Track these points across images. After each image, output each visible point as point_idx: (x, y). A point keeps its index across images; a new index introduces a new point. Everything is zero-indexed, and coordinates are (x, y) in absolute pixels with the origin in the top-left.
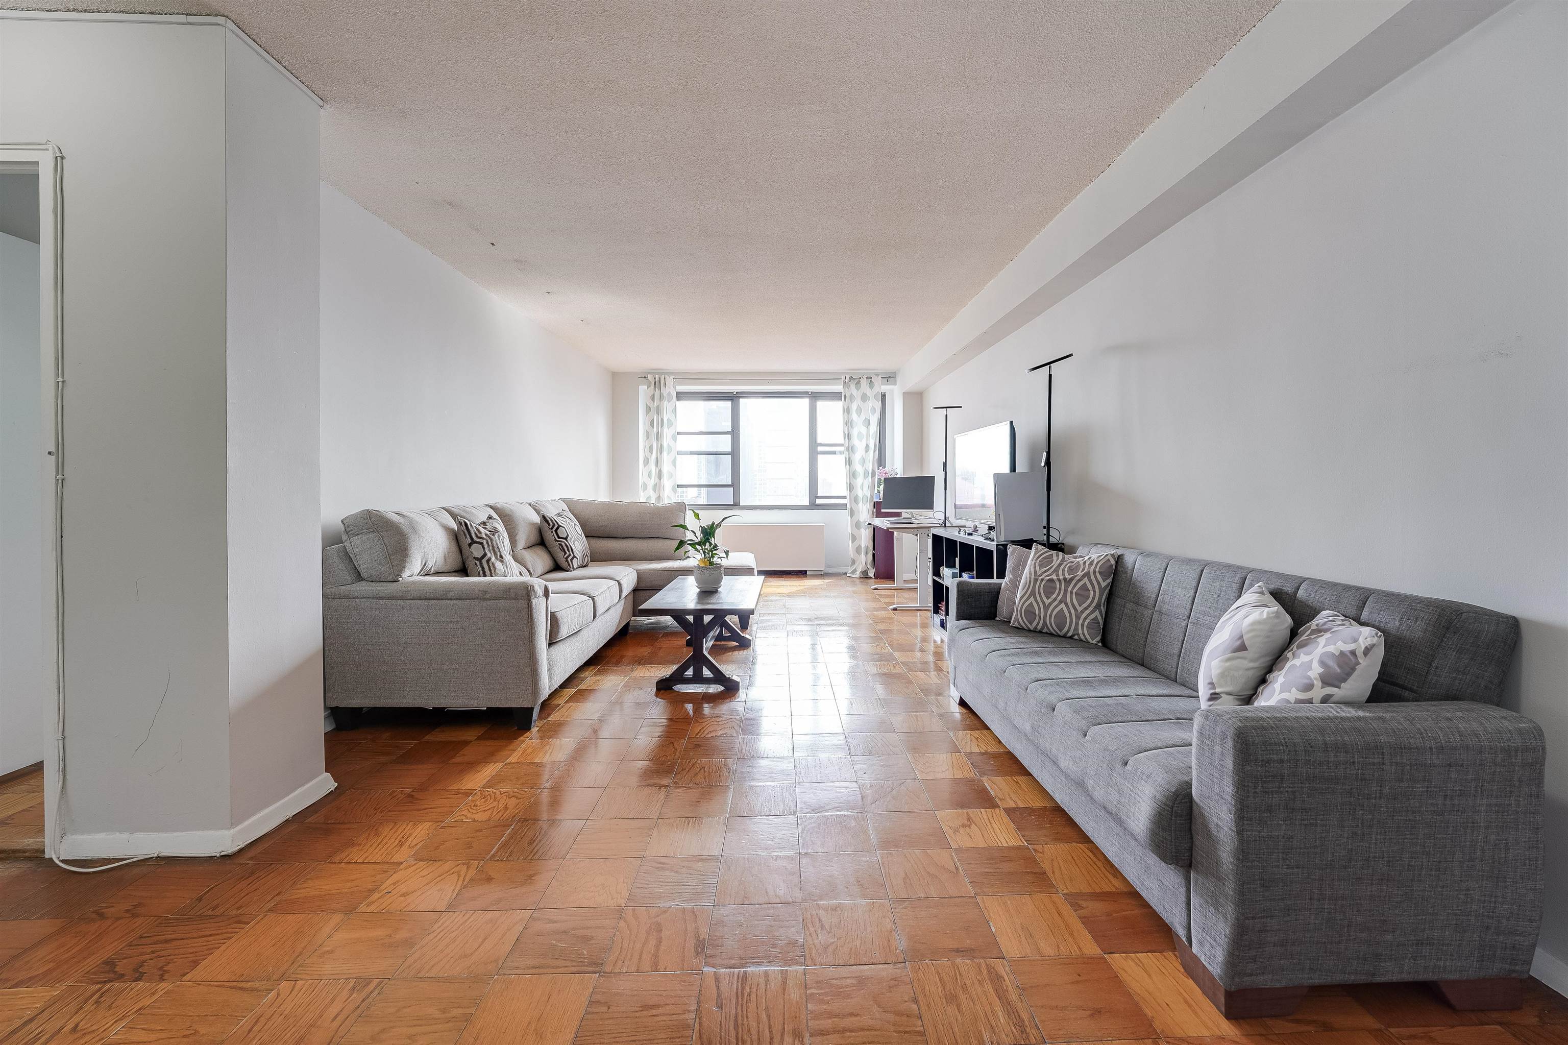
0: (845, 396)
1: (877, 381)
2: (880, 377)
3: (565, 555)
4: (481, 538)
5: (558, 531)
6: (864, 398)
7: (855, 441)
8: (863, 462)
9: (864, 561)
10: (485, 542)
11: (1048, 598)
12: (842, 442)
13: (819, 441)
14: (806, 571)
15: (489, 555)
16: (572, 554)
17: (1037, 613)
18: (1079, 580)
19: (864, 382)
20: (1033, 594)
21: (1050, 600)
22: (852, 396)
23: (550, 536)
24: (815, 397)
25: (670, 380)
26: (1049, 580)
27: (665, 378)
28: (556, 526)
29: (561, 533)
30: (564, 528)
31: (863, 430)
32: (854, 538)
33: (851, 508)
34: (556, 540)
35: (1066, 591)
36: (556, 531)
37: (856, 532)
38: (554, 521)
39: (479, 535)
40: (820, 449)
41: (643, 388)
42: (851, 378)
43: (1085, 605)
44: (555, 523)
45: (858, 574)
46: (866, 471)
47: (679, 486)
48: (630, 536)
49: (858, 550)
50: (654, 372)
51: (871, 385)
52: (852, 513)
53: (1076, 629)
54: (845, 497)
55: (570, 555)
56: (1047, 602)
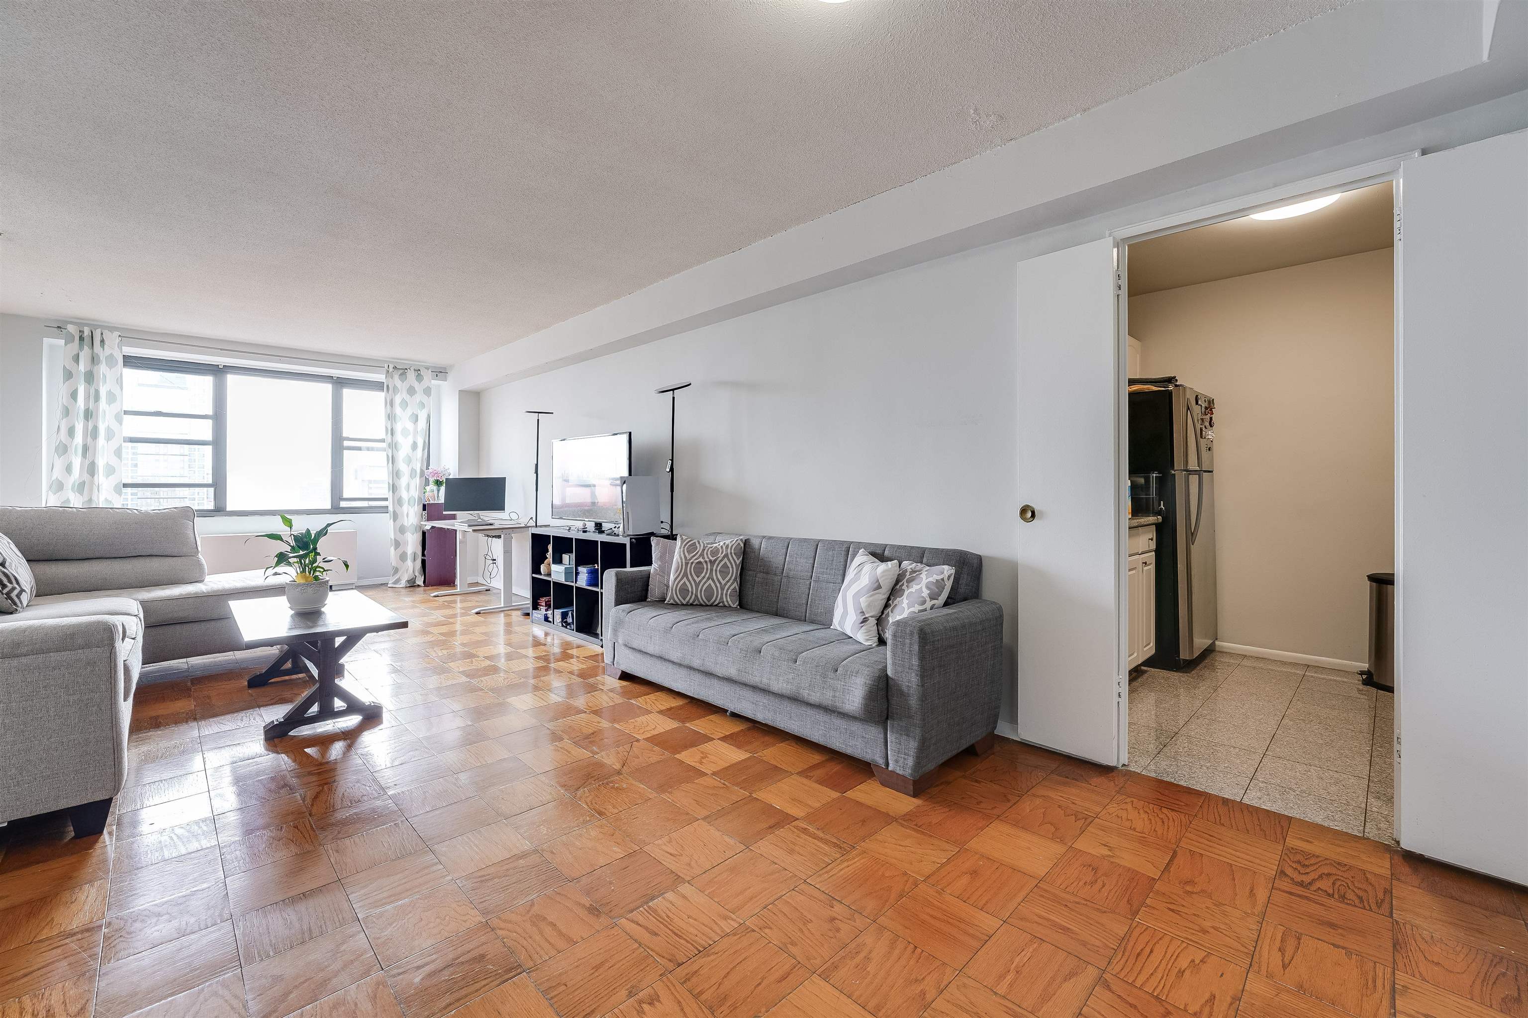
0: (388, 386)
1: (427, 375)
2: (430, 371)
3: (4, 589)
6: (411, 391)
7: (399, 437)
8: (409, 460)
9: (412, 568)
11: (698, 577)
12: (382, 435)
13: (345, 435)
16: (17, 586)
17: (690, 590)
18: (721, 561)
19: (411, 375)
20: (685, 575)
21: (700, 578)
22: (395, 387)
24: (339, 383)
25: (112, 339)
26: (697, 563)
31: (410, 426)
32: (397, 544)
33: (394, 512)
35: (712, 570)
37: (400, 537)
40: (346, 443)
42: (395, 368)
43: (727, 579)
45: (403, 583)
46: (413, 471)
47: (124, 485)
48: (97, 555)
49: (403, 557)
50: (80, 323)
51: (419, 378)
52: (395, 517)
53: (722, 598)
54: (386, 499)
55: (14, 589)
56: (698, 580)
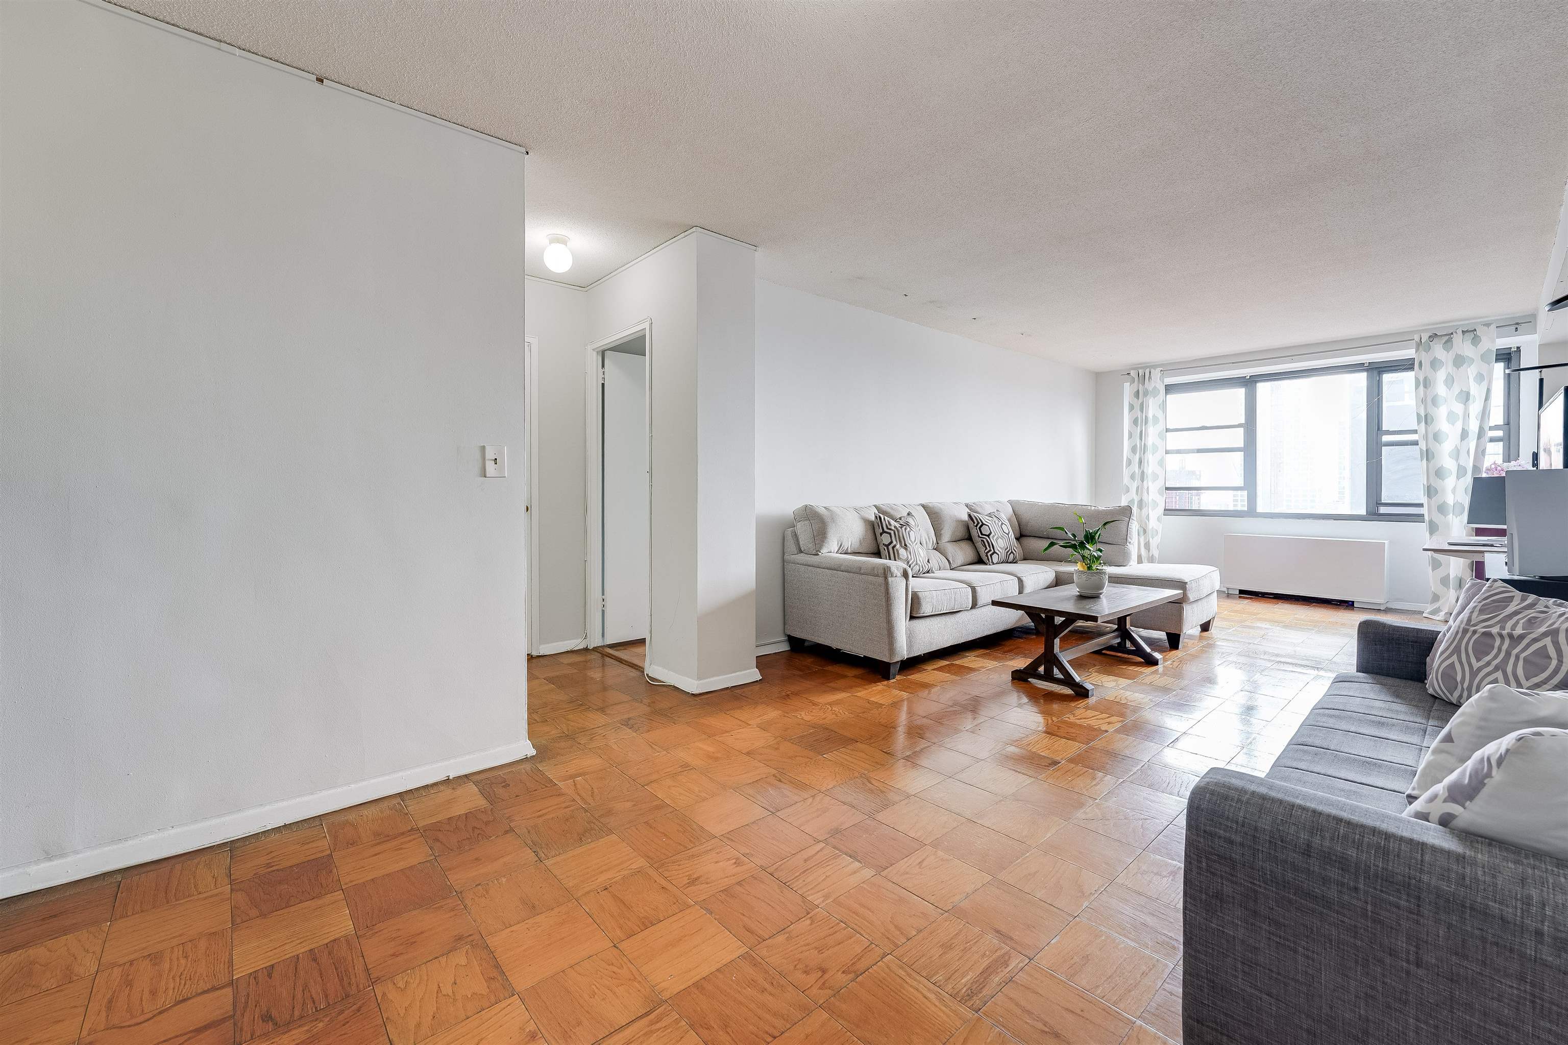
0: (1421, 362)
1: (1488, 334)
2: (1493, 327)
3: (986, 550)
4: (890, 529)
5: (981, 529)
6: (1459, 361)
7: (1443, 424)
10: (892, 532)
11: (1478, 660)
12: (1416, 427)
13: (1384, 428)
14: (1353, 602)
15: (894, 543)
16: (992, 549)
17: (1459, 678)
19: (1459, 338)
21: (1481, 663)
22: (1433, 361)
23: (975, 532)
24: (1376, 369)
25: (1156, 373)
26: (1484, 634)
27: (1150, 372)
28: (981, 524)
29: (985, 530)
30: (988, 526)
31: (1458, 408)
32: (1437, 563)
33: (1431, 521)
34: (979, 536)
35: (1508, 654)
36: (980, 528)
38: (979, 519)
39: (889, 527)
40: (1386, 438)
41: (1127, 385)
42: (1430, 337)
44: (980, 521)
45: (1442, 616)
47: (1167, 489)
49: (1443, 582)
50: (1136, 368)
51: (1476, 340)
52: (1433, 528)
54: (1422, 505)
55: (990, 551)
56: (1476, 665)
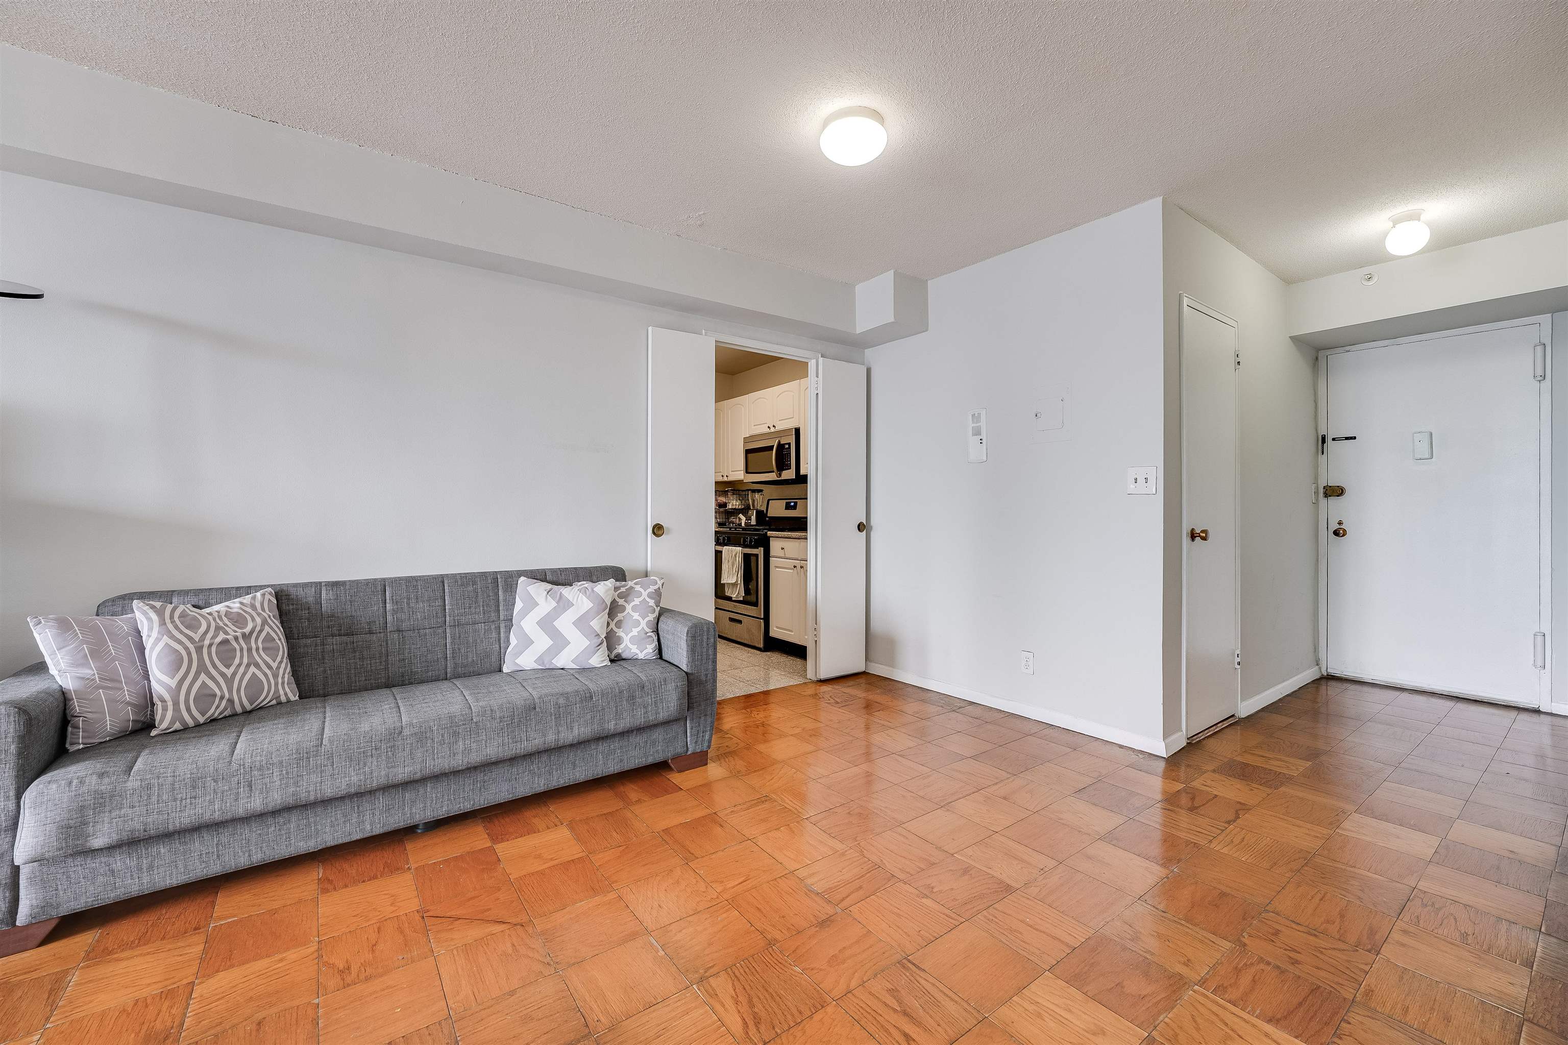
11: (228, 667)
18: (261, 631)
20: (202, 668)
21: (232, 669)
43: (279, 659)
53: (277, 691)
56: (229, 672)
